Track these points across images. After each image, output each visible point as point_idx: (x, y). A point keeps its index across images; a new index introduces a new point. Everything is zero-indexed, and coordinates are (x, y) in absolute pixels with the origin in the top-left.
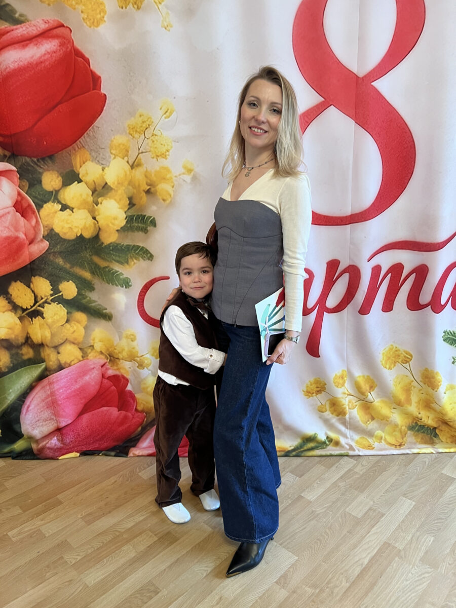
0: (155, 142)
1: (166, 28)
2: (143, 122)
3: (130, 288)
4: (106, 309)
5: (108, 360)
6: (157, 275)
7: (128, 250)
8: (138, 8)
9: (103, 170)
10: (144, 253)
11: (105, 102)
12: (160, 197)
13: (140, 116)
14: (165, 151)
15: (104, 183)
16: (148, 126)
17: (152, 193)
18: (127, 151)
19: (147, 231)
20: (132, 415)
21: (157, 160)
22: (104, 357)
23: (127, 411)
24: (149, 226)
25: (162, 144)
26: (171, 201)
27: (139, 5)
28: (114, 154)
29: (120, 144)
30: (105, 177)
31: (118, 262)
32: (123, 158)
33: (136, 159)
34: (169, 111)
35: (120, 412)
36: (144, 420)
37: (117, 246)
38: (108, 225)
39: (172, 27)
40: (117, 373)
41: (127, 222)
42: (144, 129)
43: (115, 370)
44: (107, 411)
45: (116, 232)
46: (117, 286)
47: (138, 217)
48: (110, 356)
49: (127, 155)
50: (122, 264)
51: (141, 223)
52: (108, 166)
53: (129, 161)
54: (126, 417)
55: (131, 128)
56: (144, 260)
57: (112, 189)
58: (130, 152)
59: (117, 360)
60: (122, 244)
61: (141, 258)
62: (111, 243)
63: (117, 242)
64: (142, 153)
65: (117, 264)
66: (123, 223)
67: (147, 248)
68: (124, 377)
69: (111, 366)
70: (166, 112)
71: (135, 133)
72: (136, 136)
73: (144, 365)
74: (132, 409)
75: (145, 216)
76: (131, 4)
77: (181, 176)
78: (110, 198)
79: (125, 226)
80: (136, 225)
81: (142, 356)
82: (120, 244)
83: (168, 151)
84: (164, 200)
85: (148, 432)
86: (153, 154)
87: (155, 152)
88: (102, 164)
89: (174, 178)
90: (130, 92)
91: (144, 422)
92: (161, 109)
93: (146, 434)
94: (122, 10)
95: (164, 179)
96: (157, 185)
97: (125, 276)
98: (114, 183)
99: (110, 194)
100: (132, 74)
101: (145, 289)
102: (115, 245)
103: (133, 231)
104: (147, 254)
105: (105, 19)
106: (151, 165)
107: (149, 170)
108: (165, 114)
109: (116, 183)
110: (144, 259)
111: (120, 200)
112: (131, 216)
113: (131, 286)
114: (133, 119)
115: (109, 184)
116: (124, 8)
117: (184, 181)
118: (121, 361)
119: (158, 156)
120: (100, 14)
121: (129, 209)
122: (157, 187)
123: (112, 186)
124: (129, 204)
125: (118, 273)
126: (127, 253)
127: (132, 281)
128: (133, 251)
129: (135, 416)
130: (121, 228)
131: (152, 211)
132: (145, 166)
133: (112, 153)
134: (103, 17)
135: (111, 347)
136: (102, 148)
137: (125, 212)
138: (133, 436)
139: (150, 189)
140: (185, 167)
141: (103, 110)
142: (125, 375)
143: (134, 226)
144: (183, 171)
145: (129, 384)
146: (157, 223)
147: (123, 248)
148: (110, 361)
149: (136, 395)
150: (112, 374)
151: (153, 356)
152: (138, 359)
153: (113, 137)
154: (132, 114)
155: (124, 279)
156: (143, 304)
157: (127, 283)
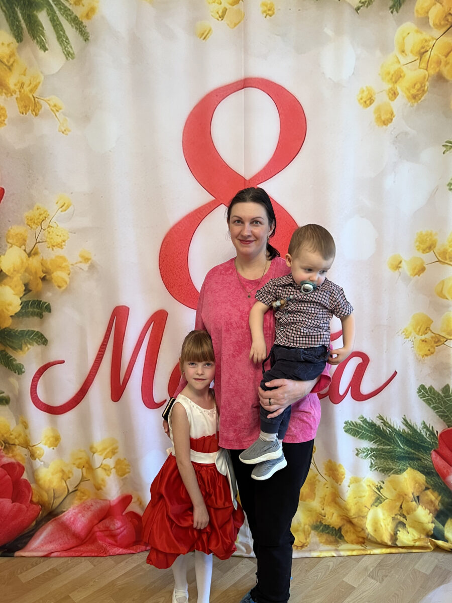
0: (51, 233)
1: (63, 133)
3: (23, 374)
4: (3, 393)
5: (3, 447)
6: (52, 360)
7: (22, 336)
8: (36, 115)
10: (39, 338)
11: (3, 195)
12: (55, 284)
13: (38, 209)
14: (60, 241)
16: (44, 218)
17: (47, 280)
18: (24, 240)
19: (43, 316)
20: (27, 507)
21: (53, 250)
23: (21, 503)
24: (44, 311)
25: (58, 235)
26: (67, 288)
27: (37, 112)
28: (11, 243)
29: (17, 234)
31: (11, 347)
33: (33, 248)
34: (66, 205)
35: (13, 504)
36: (39, 513)
37: (10, 332)
38: (2, 311)
39: (69, 131)
40: (13, 460)
41: (22, 308)
42: (40, 221)
43: (10, 457)
45: (10, 318)
46: (11, 370)
47: (34, 302)
48: (5, 443)
49: (24, 244)
50: (15, 350)
51: (37, 308)
52: (4, 254)
53: (26, 249)
54: (20, 510)
55: (29, 219)
56: (39, 345)
57: (7, 276)
58: (27, 241)
59: (13, 446)
60: (16, 329)
61: (35, 343)
62: (6, 328)
63: (11, 328)
64: (39, 242)
65: (11, 349)
66: (18, 309)
67: (43, 333)
68: (19, 465)
69: (6, 454)
70: (63, 206)
71: (33, 224)
72: (34, 226)
73: (36, 455)
74: (27, 501)
75: (41, 301)
76: (30, 111)
77: (77, 265)
78: (5, 284)
79: (19, 312)
80: (32, 310)
81: (34, 446)
82: (14, 330)
83: (64, 241)
84: (59, 287)
85: (43, 527)
86: (48, 244)
87: (51, 242)
89: (71, 267)
90: (29, 187)
91: (40, 515)
92: (57, 203)
93: (41, 530)
94: (23, 116)
95: (60, 267)
96: (53, 273)
97: (18, 362)
98: (9, 270)
99: (5, 281)
100: (31, 171)
101: (38, 374)
102: (9, 330)
103: (28, 317)
104: (42, 338)
105: (6, 122)
106: (49, 255)
107: (44, 258)
108: (61, 207)
109: (12, 270)
110: (39, 343)
112: (26, 301)
113: (24, 372)
114: (31, 211)
115: (4, 271)
116: (24, 114)
117: (81, 269)
118: (18, 447)
119: (54, 246)
120: (1, 118)
121: (24, 295)
122: (53, 275)
123: (7, 273)
124: (25, 290)
125: (12, 358)
126: (21, 338)
127: (25, 367)
128: (27, 336)
129: (30, 509)
130: (16, 314)
131: (48, 297)
132: (41, 254)
134: (4, 121)
135: (6, 433)
137: (21, 298)
138: (26, 531)
139: (45, 276)
140: (82, 257)
142: (21, 463)
143: (29, 312)
144: (80, 259)
145: (25, 473)
146: (52, 309)
147: (17, 333)
149: (31, 485)
150: (7, 462)
151: (45, 444)
152: (30, 448)
153: (10, 227)
154: (31, 207)
155: (17, 365)
156: (36, 391)
157: (18, 370)
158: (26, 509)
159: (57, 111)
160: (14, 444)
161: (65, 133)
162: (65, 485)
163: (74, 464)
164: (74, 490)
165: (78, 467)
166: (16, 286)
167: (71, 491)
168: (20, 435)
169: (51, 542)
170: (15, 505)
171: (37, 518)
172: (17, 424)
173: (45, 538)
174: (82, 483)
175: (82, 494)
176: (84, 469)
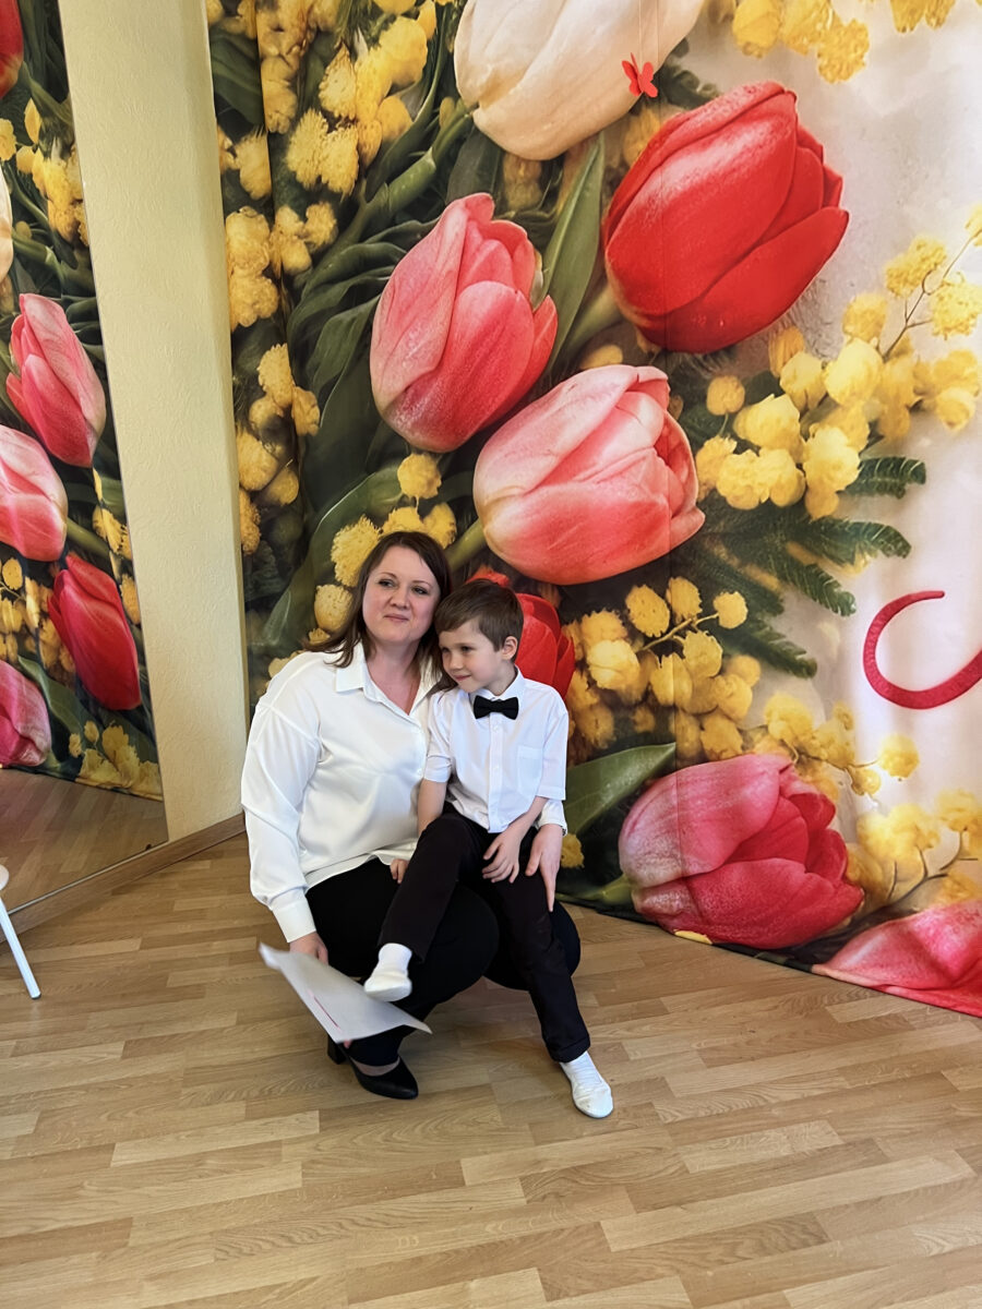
0: (946, 299)
2: (923, 260)
3: (852, 615)
4: (805, 652)
5: (796, 761)
6: (915, 589)
7: (857, 534)
8: (939, 23)
9: (823, 368)
10: (889, 541)
11: (844, 228)
12: (942, 418)
13: (919, 247)
14: (966, 315)
15: (823, 395)
16: (932, 266)
17: (924, 410)
18: (879, 325)
19: (904, 492)
20: (834, 886)
21: (946, 339)
22: (786, 752)
23: (823, 876)
24: (910, 481)
25: (961, 303)
26: (967, 426)
27: (942, 15)
28: (850, 334)
29: (865, 313)
30: (826, 382)
31: (832, 558)
32: (868, 341)
33: (897, 341)
35: (808, 874)
36: (859, 904)
37: (833, 525)
38: (821, 481)
40: (812, 789)
41: (860, 475)
42: (923, 274)
43: (808, 783)
44: (783, 867)
45: (836, 496)
46: (827, 607)
47: (886, 462)
48: (800, 753)
49: (877, 334)
50: (839, 564)
51: (892, 475)
52: (836, 359)
53: (881, 347)
54: (820, 890)
55: (895, 274)
56: (888, 556)
57: (836, 405)
58: (884, 328)
59: (816, 762)
60: (846, 520)
61: (879, 552)
62: (823, 518)
63: (835, 516)
64: (913, 325)
65: (831, 562)
66: (855, 476)
67: (898, 530)
68: (825, 801)
69: (800, 775)
70: (979, 231)
71: (901, 285)
72: (904, 290)
73: (865, 786)
74: (835, 875)
75: (903, 459)
76: (924, 18)
78: (831, 424)
79: (855, 483)
80: (879, 480)
81: (863, 766)
82: (841, 521)
83: (973, 316)
84: (951, 424)
85: (865, 933)
86: (936, 326)
87: (943, 321)
88: (824, 356)
90: (901, 201)
91: (860, 909)
92: (968, 226)
93: (861, 937)
94: (903, 35)
95: (957, 378)
96: (939, 393)
97: (843, 589)
98: (843, 393)
99: (831, 417)
100: (910, 163)
101: (882, 620)
102: (831, 522)
103: (871, 494)
104: (898, 542)
105: (865, 59)
106: (931, 351)
107: (923, 360)
108: (977, 235)
109: (848, 393)
110: (888, 552)
111: (852, 428)
112: (870, 461)
113: (854, 611)
114: (901, 256)
115: (832, 395)
116: (908, 29)
118: (824, 764)
119: (948, 329)
120: (855, 51)
121: (867, 446)
122: (938, 398)
123: (838, 400)
124: (870, 437)
125: (831, 581)
126: (854, 540)
127: (857, 601)
128: (866, 536)
129: (839, 893)
130: (848, 487)
131: (920, 448)
132: (916, 352)
133: (846, 332)
134: (862, 56)
135: (804, 734)
136: (827, 324)
137: (860, 454)
138: (831, 933)
139: (920, 401)
141: (837, 244)
142: (829, 797)
143: (874, 483)
145: (835, 818)
146: (929, 474)
147: (846, 529)
148: (798, 762)
149: (847, 845)
150: (802, 792)
151: (884, 767)
152: (853, 770)
153: (853, 298)
154: (900, 247)
155: (841, 596)
156: (874, 653)
157: (844, 606)
158: (832, 890)
160: (817, 759)
162: (919, 858)
163: (944, 819)
164: (939, 873)
165: (953, 829)
167: (931, 874)
168: (831, 742)
169: (882, 966)
170: (811, 877)
171: (853, 912)
172: (828, 718)
173: (870, 955)
174: (958, 863)
175: (956, 887)
176: (966, 835)
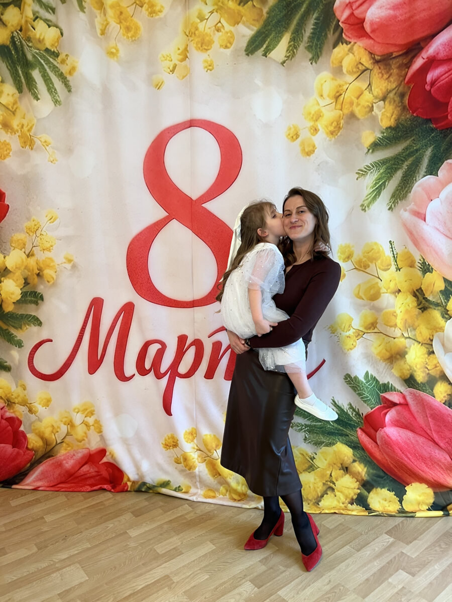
0: (43, 239)
1: (52, 162)
2: (35, 225)
3: (22, 348)
4: (7, 362)
5: (6, 404)
6: (45, 337)
7: (22, 318)
8: (32, 149)
9: (4, 258)
10: (35, 320)
11: (8, 210)
12: (46, 280)
13: (33, 221)
14: (49, 246)
15: (4, 268)
16: (38, 228)
17: (41, 276)
18: (25, 244)
19: (38, 304)
21: (44, 253)
22: (3, 401)
23: (18, 448)
24: (39, 300)
25: (47, 241)
26: (53, 283)
27: (32, 146)
28: (14, 247)
29: (19, 240)
30: (6, 263)
31: (13, 327)
32: (21, 250)
33: (30, 251)
34: (53, 218)
36: (33, 457)
37: (13, 315)
38: (7, 298)
39: (56, 161)
40: (13, 415)
41: (22, 297)
42: (34, 230)
43: (11, 413)
44: (4, 447)
45: (13, 304)
46: (13, 345)
47: (31, 293)
48: (8, 401)
49: (24, 248)
50: (16, 329)
51: (34, 297)
52: (9, 255)
53: (26, 251)
54: (18, 453)
55: (28, 228)
56: (35, 326)
57: (10, 272)
58: (27, 246)
59: (14, 405)
60: (18, 313)
61: (32, 324)
62: (9, 312)
63: (13, 311)
64: (35, 246)
65: (13, 328)
66: (19, 297)
67: (38, 317)
68: (18, 419)
69: (9, 410)
70: (51, 219)
71: (30, 232)
72: (31, 234)
73: (33, 411)
74: (23, 447)
75: (36, 292)
76: (28, 146)
77: (63, 265)
78: (9, 278)
79: (20, 299)
80: (30, 299)
81: (31, 403)
82: (16, 313)
83: (52, 246)
84: (48, 282)
85: (36, 468)
86: (41, 248)
87: (42, 246)
88: (4, 254)
89: (57, 266)
90: (27, 204)
91: (33, 459)
92: (47, 216)
93: (34, 470)
94: (22, 149)
95: (48, 266)
96: (44, 270)
97: (18, 338)
98: (12, 268)
99: (9, 275)
100: (28, 192)
102: (12, 313)
103: (26, 304)
104: (38, 321)
106: (40, 256)
107: (39, 259)
109: (14, 268)
112: (25, 292)
113: (23, 346)
114: (29, 222)
115: (8, 268)
116: (24, 148)
117: (65, 268)
118: (17, 405)
119: (44, 250)
121: (24, 287)
122: (44, 272)
123: (11, 270)
124: (25, 283)
125: (13, 335)
126: (21, 320)
127: (24, 342)
128: (26, 319)
129: (26, 454)
130: (17, 301)
131: (41, 289)
132: (36, 256)
133: (12, 246)
135: (9, 394)
136: (4, 242)
137: (21, 289)
138: (23, 471)
139: (39, 273)
140: (66, 258)
141: (6, 215)
142: (19, 417)
143: (27, 300)
144: (64, 260)
145: (22, 426)
146: (45, 298)
147: (18, 316)
148: (8, 405)
149: (27, 435)
150: (9, 416)
151: (40, 404)
152: (28, 405)
153: (13, 235)
154: (28, 219)
155: (18, 341)
156: (33, 361)
157: (19, 344)
158: (23, 453)
159: (47, 146)
160: (14, 403)
161: (53, 162)
162: (54, 437)
163: (62, 421)
164: (61, 441)
165: (65, 424)
166: (17, 280)
167: (58, 442)
168: (19, 396)
169: (41, 480)
170: (14, 450)
171: (31, 460)
172: (17, 387)
173: (37, 476)
174: (67, 437)
175: (67, 446)
176: (69, 426)
